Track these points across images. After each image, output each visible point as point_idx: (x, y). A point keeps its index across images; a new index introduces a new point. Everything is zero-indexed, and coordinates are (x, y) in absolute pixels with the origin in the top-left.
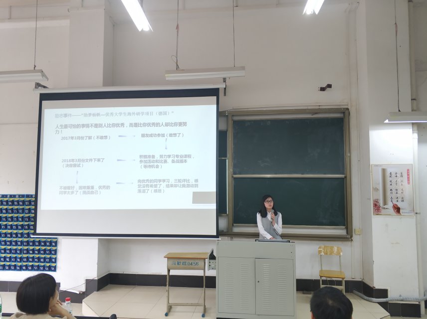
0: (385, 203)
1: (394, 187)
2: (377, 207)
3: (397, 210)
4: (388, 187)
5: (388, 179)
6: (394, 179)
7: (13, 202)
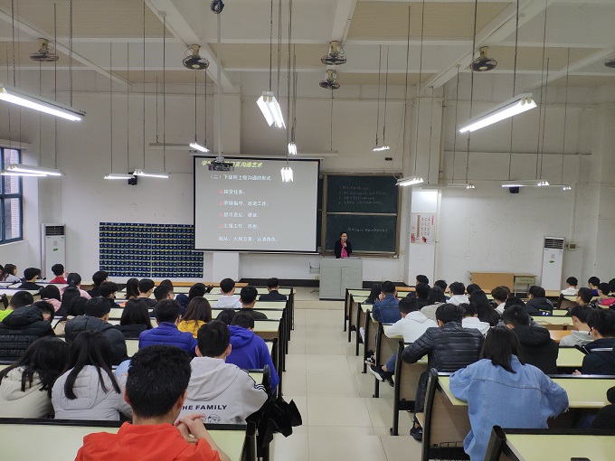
0: (418, 236)
1: (424, 227)
2: (413, 238)
3: (425, 240)
4: (421, 226)
5: (421, 221)
6: (424, 222)
7: (169, 230)
